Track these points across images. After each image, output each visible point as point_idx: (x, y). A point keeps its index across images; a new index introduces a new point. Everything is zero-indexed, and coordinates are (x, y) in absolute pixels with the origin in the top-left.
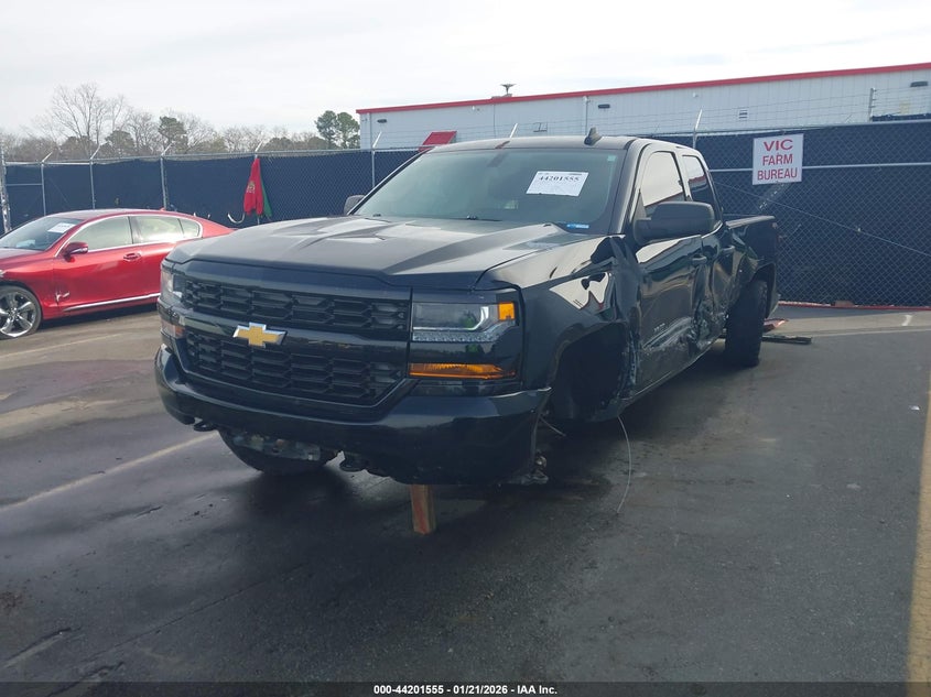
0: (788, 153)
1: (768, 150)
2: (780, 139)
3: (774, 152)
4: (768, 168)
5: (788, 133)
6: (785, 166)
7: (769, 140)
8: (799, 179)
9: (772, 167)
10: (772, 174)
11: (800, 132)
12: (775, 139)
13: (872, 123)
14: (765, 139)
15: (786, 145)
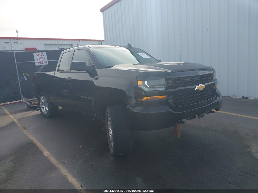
0: (43, 57)
1: (38, 56)
2: (41, 53)
3: (39, 57)
4: (39, 61)
5: (42, 52)
6: (43, 61)
7: (38, 53)
8: (47, 64)
9: (40, 61)
10: (41, 62)
11: (45, 52)
12: (39, 53)
13: (59, 50)
14: (36, 53)
15: (42, 55)
